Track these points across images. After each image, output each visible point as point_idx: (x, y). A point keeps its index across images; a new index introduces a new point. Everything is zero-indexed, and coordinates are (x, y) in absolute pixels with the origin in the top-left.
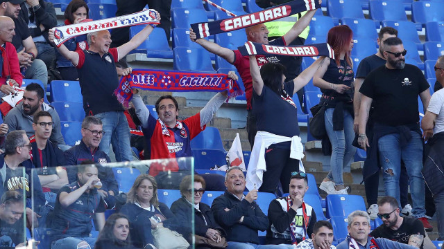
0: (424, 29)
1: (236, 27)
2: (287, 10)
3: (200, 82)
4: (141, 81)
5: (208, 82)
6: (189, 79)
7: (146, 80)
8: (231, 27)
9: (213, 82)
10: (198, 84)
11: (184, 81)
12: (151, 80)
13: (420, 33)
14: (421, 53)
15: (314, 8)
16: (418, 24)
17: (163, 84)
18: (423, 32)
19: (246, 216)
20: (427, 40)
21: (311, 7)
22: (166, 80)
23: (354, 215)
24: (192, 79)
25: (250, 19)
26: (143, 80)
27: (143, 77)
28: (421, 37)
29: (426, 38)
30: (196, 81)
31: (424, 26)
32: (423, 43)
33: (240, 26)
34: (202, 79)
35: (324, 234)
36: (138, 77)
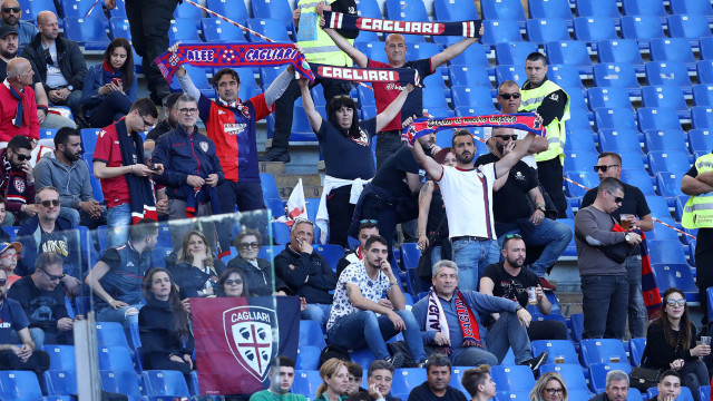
0: (493, 51)
1: (374, 28)
2: (440, 28)
3: (271, 55)
4: (197, 58)
5: (280, 55)
6: (257, 52)
7: (203, 56)
8: (369, 27)
9: (287, 54)
10: (268, 57)
11: (251, 55)
12: (209, 56)
13: (489, 56)
14: (492, 78)
15: (472, 35)
16: (486, 46)
17: (225, 60)
18: (492, 55)
19: (312, 275)
20: (497, 63)
21: (469, 33)
22: (229, 55)
23: (441, 265)
24: (260, 51)
25: (393, 25)
26: (200, 56)
27: (200, 53)
28: (491, 61)
29: (496, 61)
30: (266, 54)
31: (493, 48)
32: (493, 67)
33: (380, 29)
34: (273, 52)
35: (378, 250)
36: (194, 53)
